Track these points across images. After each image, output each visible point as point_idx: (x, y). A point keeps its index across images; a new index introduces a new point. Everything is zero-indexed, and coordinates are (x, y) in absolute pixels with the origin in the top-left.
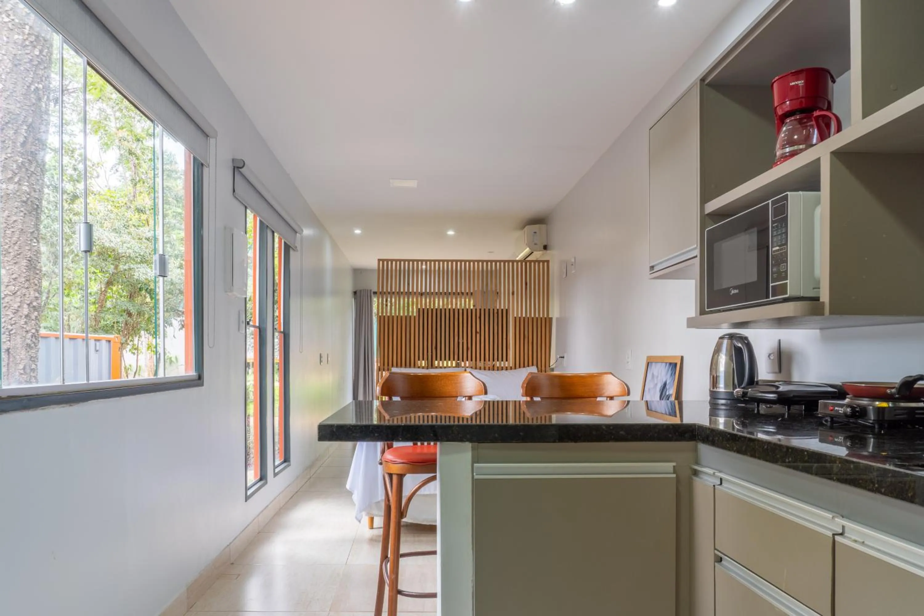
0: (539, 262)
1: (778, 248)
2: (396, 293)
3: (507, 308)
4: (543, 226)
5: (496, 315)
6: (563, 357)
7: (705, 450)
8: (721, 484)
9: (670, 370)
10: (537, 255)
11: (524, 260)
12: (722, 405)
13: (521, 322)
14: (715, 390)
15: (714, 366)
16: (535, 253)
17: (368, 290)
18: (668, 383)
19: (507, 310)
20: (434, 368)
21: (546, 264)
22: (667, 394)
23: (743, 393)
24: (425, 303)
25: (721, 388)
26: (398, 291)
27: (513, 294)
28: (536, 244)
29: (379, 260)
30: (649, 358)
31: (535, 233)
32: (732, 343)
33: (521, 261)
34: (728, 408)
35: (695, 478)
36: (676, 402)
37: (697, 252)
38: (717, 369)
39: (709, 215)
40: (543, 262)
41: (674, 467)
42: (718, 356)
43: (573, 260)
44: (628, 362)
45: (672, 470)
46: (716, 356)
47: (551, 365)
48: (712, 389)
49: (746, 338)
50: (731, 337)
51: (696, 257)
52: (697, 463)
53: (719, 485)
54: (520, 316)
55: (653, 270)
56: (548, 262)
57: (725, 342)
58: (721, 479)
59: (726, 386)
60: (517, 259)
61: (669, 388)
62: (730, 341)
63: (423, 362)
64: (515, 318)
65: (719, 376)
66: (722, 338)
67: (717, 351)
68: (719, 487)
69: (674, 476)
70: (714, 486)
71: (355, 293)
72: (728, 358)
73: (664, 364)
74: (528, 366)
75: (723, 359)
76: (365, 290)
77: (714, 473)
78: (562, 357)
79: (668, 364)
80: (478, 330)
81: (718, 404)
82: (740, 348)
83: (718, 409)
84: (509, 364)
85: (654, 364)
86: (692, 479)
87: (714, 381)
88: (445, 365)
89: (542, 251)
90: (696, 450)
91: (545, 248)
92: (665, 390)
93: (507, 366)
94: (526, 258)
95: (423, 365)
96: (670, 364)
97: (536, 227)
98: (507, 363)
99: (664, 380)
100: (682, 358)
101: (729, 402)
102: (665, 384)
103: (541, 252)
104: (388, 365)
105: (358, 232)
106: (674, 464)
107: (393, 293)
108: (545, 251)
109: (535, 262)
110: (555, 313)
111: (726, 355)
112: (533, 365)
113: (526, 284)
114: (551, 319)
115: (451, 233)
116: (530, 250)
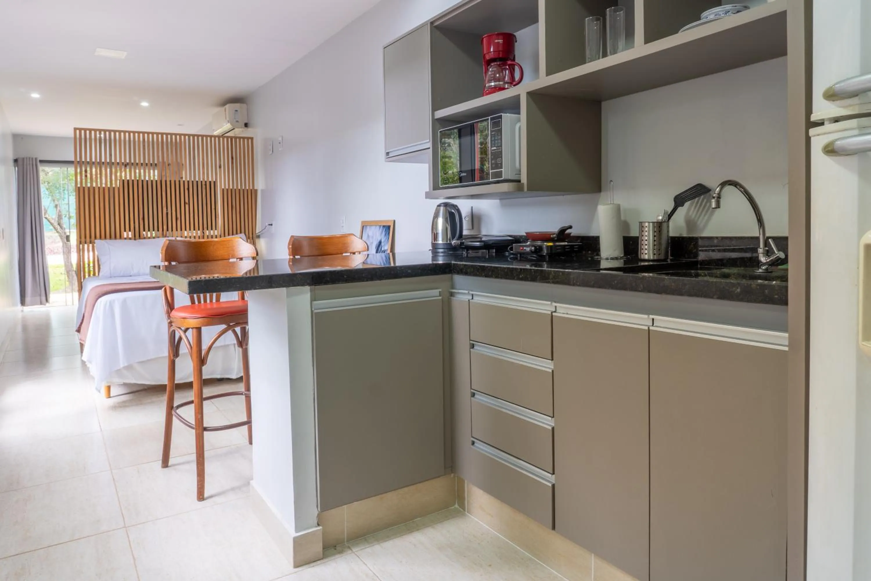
0: (240, 138)
1: (495, 148)
2: (96, 163)
3: (214, 180)
4: (244, 106)
5: (204, 186)
6: (272, 225)
7: (459, 279)
8: (472, 299)
9: (384, 230)
10: (239, 132)
11: (223, 136)
12: (442, 252)
13: (228, 194)
14: (436, 242)
15: (434, 227)
16: (236, 130)
17: (32, 159)
18: (382, 241)
19: (214, 182)
20: (142, 239)
21: (250, 140)
22: (383, 249)
23: (461, 243)
24: (126, 174)
25: (440, 241)
26: (98, 160)
27: (220, 167)
28: (237, 122)
29: (75, 129)
30: (363, 222)
31: (236, 111)
32: (446, 210)
33: (219, 137)
34: (446, 254)
35: (452, 298)
36: (391, 254)
37: (430, 145)
38: (437, 229)
39: (437, 119)
40: (248, 138)
41: (440, 292)
42: (437, 219)
43: (280, 139)
44: (343, 227)
45: (438, 294)
46: (435, 220)
47: (257, 233)
48: (433, 242)
49: (456, 206)
50: (446, 205)
51: (429, 148)
52: (453, 287)
53: (471, 299)
54: (227, 188)
55: (388, 155)
56: (252, 139)
57: (442, 209)
58: (473, 295)
59: (443, 240)
60: (216, 133)
61: (384, 245)
62: (444, 208)
63: (130, 233)
64: (223, 189)
65: (438, 233)
66: (439, 206)
67: (436, 216)
68: (472, 300)
69: (440, 298)
70: (469, 300)
71: (16, 161)
72: (444, 219)
73: (378, 227)
74: (237, 234)
75: (440, 221)
76: (29, 158)
77: (469, 292)
78: (270, 225)
79: (382, 227)
80: (187, 201)
81: (439, 252)
82: (453, 213)
83: (438, 256)
84: (218, 232)
85: (368, 227)
86: (450, 299)
87: (435, 237)
88: (149, 236)
89: (244, 128)
90: (452, 279)
91: (246, 125)
92: (380, 247)
93: (216, 234)
94: (225, 134)
95: (130, 236)
96: (384, 226)
97: (237, 106)
98: (216, 231)
99: (379, 240)
100: (394, 221)
101: (446, 250)
102: (380, 243)
103: (240, 129)
104: (90, 237)
105: (35, 95)
106: (440, 290)
107: (93, 163)
108: (246, 128)
109: (236, 138)
110: (260, 185)
111: (443, 218)
112: (241, 233)
113: (232, 158)
114: (256, 191)
115: (145, 104)
116: (232, 127)
